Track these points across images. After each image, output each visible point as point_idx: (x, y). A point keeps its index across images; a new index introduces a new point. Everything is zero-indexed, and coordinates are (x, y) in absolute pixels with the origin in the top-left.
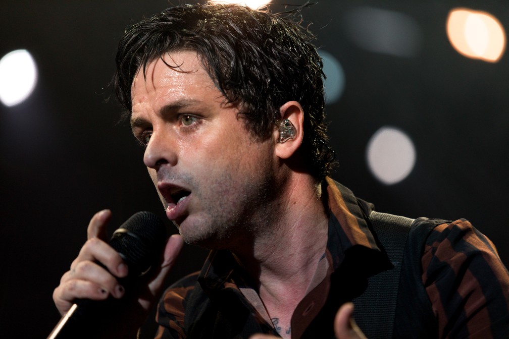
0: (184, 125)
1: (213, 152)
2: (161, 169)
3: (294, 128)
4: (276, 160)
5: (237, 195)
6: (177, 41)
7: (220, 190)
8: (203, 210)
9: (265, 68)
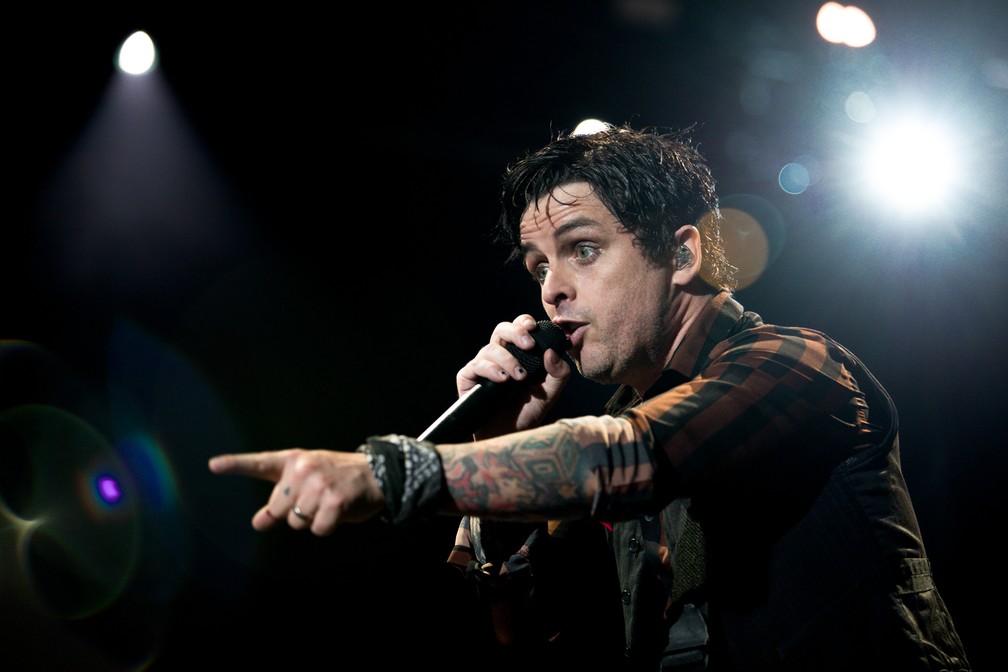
0: (579, 258)
1: (609, 283)
2: (561, 304)
3: (690, 253)
4: (672, 287)
5: (631, 325)
6: (567, 174)
7: (616, 320)
8: (599, 341)
9: (658, 193)
